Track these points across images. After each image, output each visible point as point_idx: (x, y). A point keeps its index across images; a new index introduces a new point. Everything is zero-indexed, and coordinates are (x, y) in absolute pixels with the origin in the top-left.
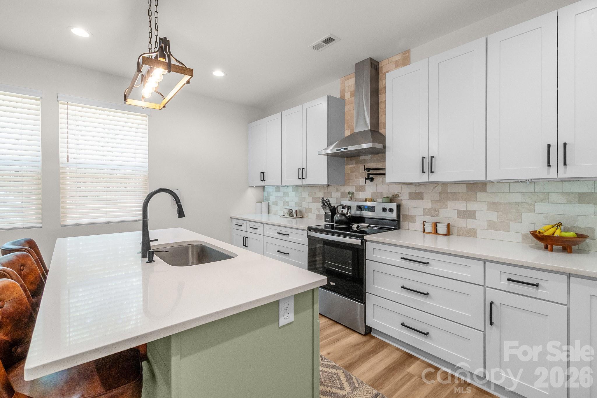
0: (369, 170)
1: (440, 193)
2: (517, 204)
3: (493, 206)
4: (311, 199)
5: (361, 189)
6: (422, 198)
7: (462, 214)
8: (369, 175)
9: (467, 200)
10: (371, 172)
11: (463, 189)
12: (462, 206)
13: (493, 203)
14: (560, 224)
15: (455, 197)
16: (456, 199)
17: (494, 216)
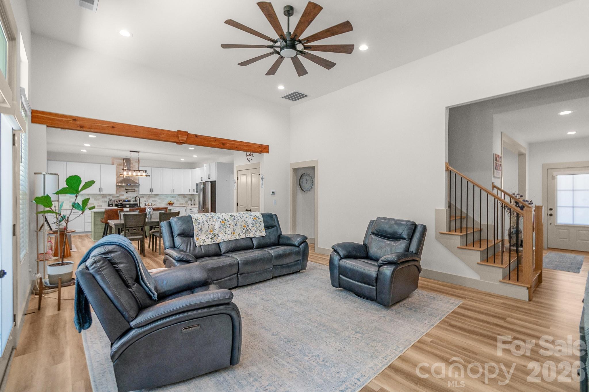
0: (127, 190)
1: (149, 197)
2: (164, 198)
3: (160, 199)
4: (94, 199)
5: (123, 195)
6: (144, 198)
7: (153, 201)
8: (127, 191)
9: (154, 198)
10: (128, 190)
11: (154, 195)
12: (154, 199)
13: (160, 198)
14: (171, 201)
15: (152, 197)
16: (152, 198)
17: (160, 201)
